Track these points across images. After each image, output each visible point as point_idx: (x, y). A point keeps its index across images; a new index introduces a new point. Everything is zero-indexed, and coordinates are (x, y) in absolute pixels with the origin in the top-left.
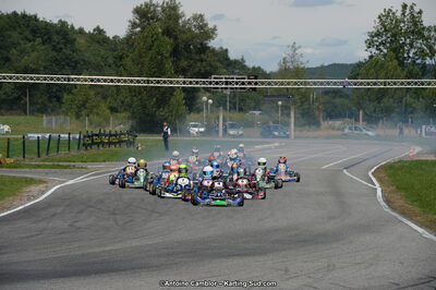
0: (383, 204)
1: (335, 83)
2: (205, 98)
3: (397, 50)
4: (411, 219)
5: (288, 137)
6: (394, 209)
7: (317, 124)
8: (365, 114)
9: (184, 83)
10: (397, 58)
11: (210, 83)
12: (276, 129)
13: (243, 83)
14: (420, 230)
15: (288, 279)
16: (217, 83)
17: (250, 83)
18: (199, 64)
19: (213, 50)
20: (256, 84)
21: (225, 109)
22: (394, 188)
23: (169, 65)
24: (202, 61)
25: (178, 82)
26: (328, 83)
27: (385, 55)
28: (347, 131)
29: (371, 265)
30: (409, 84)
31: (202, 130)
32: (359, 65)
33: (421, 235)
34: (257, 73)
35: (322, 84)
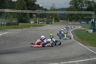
0: (73, 39)
1: (63, 12)
2: (34, 15)
3: (76, 5)
4: (79, 42)
5: (52, 24)
6: (75, 40)
7: (59, 21)
8: (69, 19)
9: (30, 12)
10: (76, 7)
11: (35, 12)
12: (50, 22)
13: (43, 12)
14: (81, 44)
15: (53, 55)
16: (37, 12)
17: (44, 12)
18: (33, 8)
19: (36, 4)
20: (46, 12)
21: (39, 18)
22: (75, 35)
23: (26, 8)
24: (33, 7)
25: (28, 12)
26: (61, 12)
27: (73, 6)
28: (65, 23)
29: (71, 52)
30: (79, 12)
31: (33, 22)
32: (68, 8)
33: (81, 45)
34: (46, 10)
35: (60, 12)
